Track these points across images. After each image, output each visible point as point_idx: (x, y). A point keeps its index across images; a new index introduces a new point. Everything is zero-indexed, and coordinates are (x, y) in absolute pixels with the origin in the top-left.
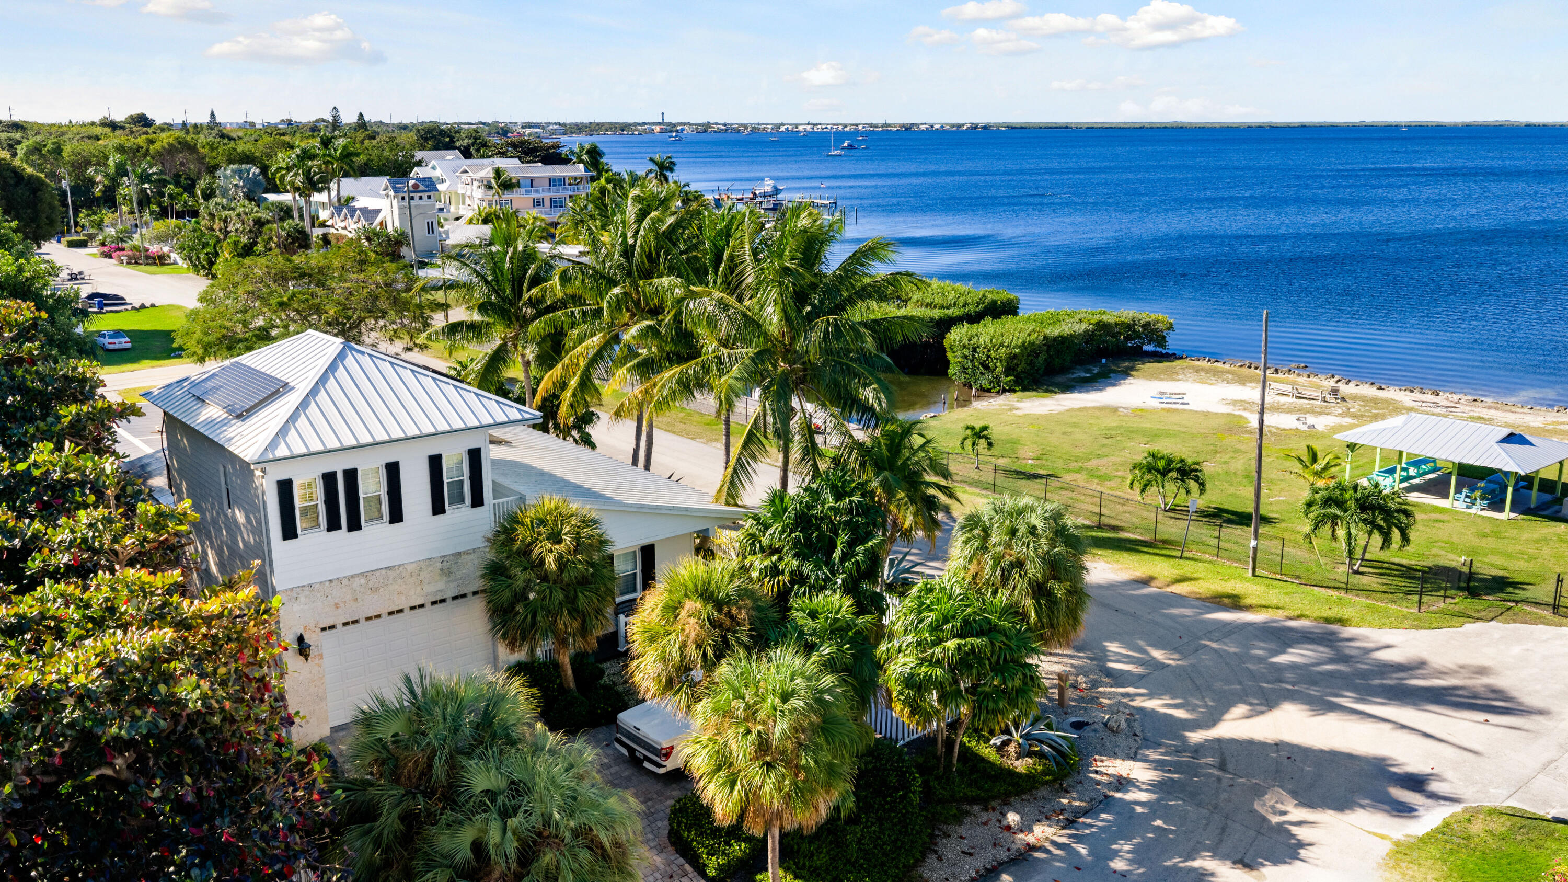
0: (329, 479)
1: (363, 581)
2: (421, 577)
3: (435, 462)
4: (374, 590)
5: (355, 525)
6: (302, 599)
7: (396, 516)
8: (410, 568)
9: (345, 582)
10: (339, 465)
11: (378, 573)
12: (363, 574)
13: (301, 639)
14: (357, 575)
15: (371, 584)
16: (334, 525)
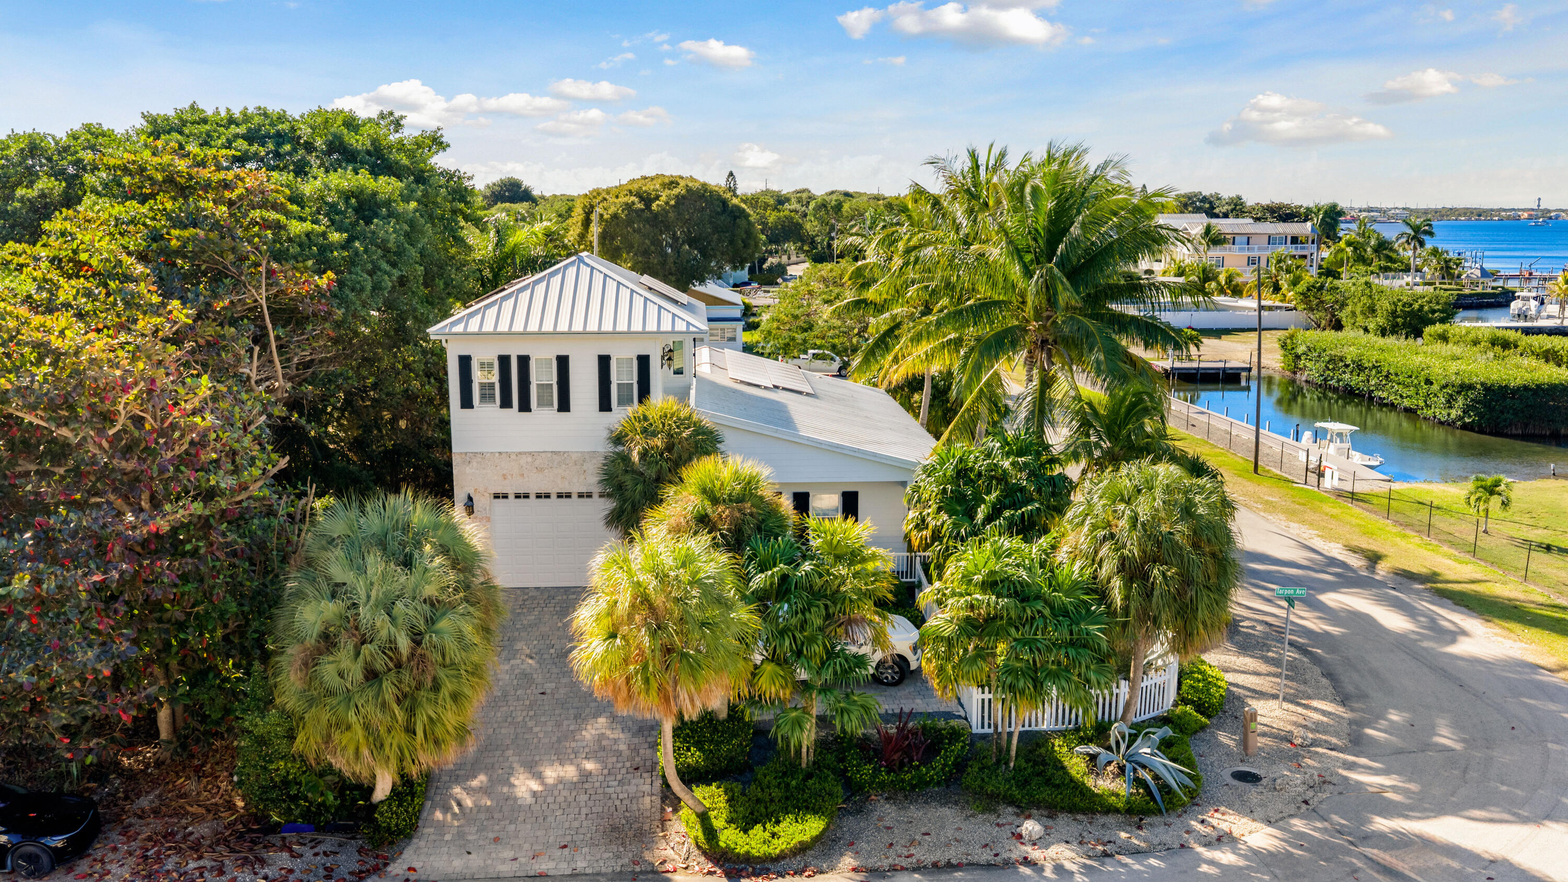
0: (504, 361)
1: (530, 459)
2: (585, 467)
3: (604, 362)
4: (540, 470)
5: (525, 406)
6: (474, 464)
7: (564, 405)
8: (574, 457)
9: (513, 457)
10: (514, 351)
11: (543, 455)
12: (530, 453)
13: (470, 499)
14: (525, 453)
15: (537, 463)
16: (506, 403)
